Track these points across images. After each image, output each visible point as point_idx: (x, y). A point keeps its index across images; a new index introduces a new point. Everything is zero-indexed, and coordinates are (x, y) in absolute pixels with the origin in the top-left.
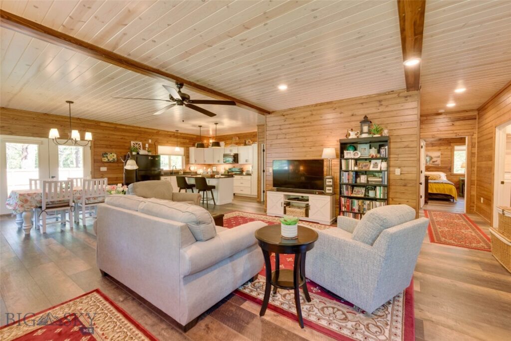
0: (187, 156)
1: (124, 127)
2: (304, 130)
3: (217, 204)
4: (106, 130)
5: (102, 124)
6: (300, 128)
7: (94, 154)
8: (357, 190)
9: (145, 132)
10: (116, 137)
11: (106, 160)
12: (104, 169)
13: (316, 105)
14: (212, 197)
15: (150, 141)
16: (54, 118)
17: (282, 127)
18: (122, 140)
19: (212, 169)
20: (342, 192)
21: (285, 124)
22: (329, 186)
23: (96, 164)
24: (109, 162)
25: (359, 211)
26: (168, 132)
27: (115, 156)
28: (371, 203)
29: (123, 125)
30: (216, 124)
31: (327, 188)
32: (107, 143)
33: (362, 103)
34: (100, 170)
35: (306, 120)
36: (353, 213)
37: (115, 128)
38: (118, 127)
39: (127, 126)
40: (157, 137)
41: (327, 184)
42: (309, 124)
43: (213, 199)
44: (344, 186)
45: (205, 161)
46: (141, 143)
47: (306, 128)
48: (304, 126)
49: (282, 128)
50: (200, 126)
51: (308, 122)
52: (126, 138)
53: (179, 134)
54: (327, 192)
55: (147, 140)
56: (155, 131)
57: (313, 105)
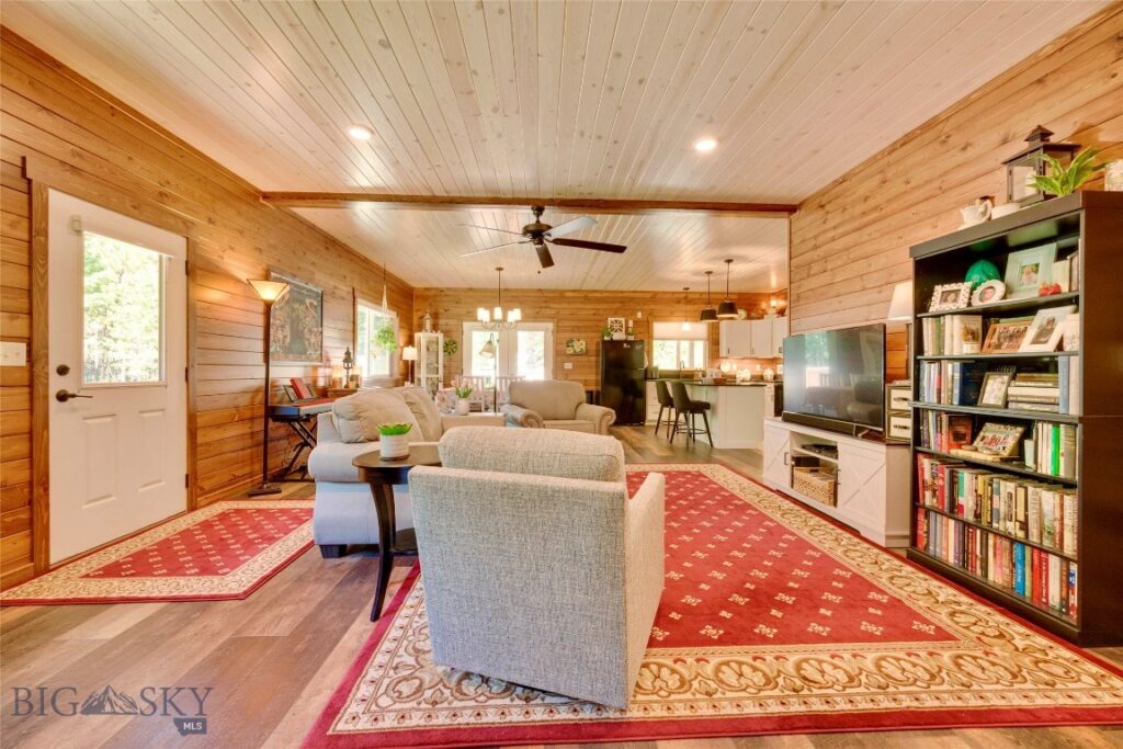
0: (714, 343)
1: (598, 295)
2: (866, 238)
3: (716, 446)
4: (574, 302)
5: (567, 294)
6: (857, 234)
7: (557, 343)
8: (990, 435)
9: (631, 300)
10: (585, 312)
11: (572, 352)
12: (568, 366)
13: (893, 149)
14: (704, 428)
15: (639, 315)
16: (514, 294)
17: (819, 242)
18: (595, 317)
19: (775, 370)
20: (924, 437)
21: (824, 232)
22: (901, 414)
23: (559, 359)
24: (575, 354)
25: (978, 516)
26: (673, 293)
27: (584, 343)
28: (1021, 491)
29: (596, 291)
30: (729, 261)
31: (895, 421)
32: (574, 324)
33: (1040, 81)
34: (563, 368)
35: (872, 203)
36: (957, 520)
37: (586, 298)
38: (590, 295)
39: (601, 292)
40: (652, 307)
41: (895, 405)
42: (875, 215)
43: (708, 432)
44: (931, 416)
45: (752, 351)
46: (623, 320)
47: (867, 231)
48: (866, 226)
49: (818, 244)
50: (709, 273)
51: (875, 209)
52: (601, 312)
53: (690, 296)
54: (895, 432)
55: (634, 312)
56: (648, 296)
57: (883, 152)
